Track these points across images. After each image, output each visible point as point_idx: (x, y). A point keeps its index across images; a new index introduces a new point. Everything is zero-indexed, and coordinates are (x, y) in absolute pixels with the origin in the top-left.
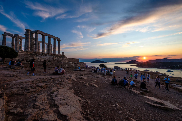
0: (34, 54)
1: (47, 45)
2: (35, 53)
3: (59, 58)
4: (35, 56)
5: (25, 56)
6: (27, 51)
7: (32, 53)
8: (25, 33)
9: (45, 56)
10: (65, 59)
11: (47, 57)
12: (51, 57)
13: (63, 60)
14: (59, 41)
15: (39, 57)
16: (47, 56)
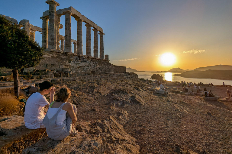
0: (65, 57)
1: (74, 43)
2: (67, 55)
3: (103, 65)
4: (68, 61)
5: (48, 63)
6: (52, 50)
7: (60, 54)
8: (43, 15)
9: (84, 61)
10: (111, 67)
11: (87, 64)
12: (92, 63)
13: (108, 70)
14: (102, 34)
15: (74, 65)
16: (86, 62)
